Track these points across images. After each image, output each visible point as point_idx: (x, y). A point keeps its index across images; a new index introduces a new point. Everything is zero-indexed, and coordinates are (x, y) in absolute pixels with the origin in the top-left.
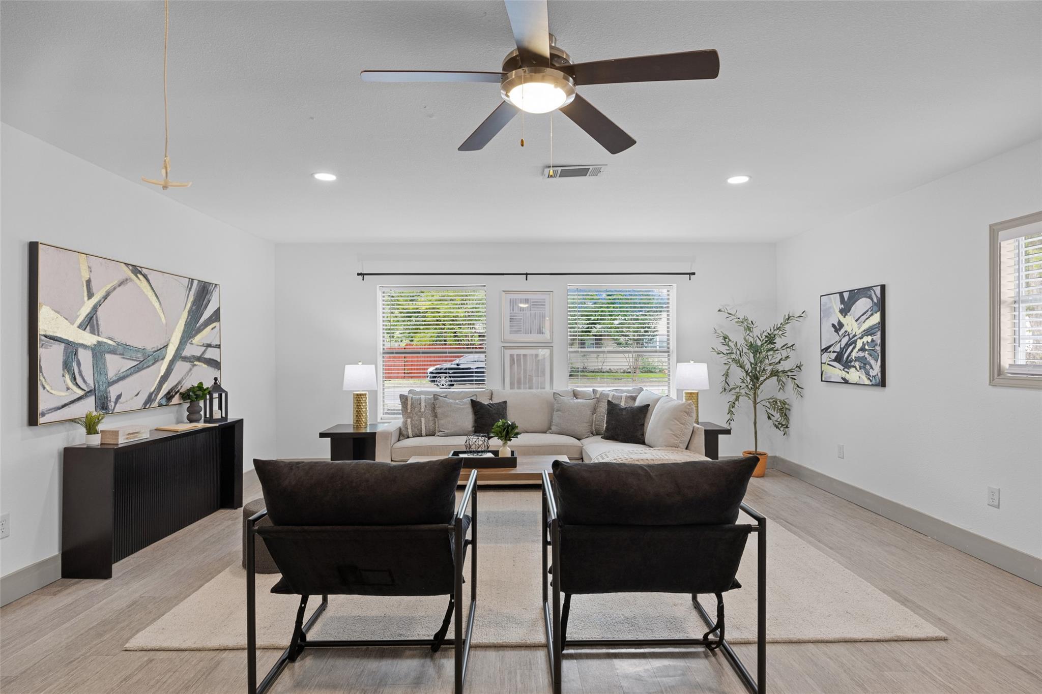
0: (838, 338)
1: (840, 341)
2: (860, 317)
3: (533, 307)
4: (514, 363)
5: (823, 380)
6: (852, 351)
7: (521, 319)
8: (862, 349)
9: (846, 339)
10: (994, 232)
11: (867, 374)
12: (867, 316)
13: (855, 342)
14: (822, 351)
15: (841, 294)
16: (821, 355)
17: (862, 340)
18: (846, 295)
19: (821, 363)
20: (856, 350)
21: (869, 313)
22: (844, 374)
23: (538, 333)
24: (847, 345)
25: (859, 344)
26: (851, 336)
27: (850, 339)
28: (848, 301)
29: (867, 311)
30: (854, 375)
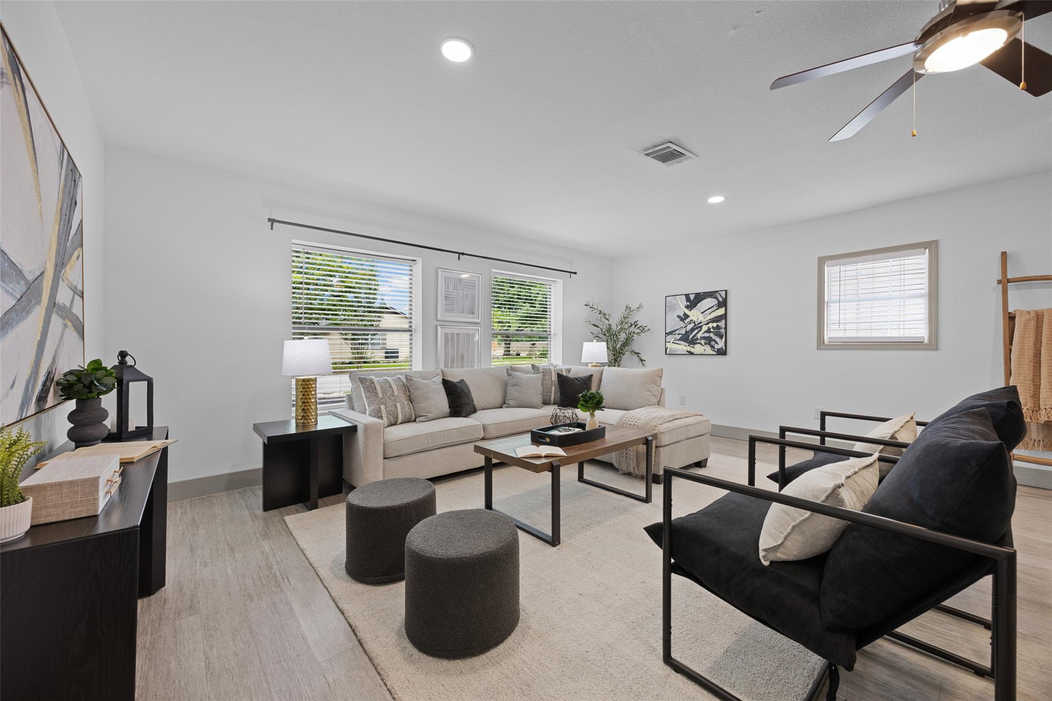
0: (683, 325)
1: (686, 326)
2: (706, 310)
3: (465, 288)
4: (448, 342)
5: (667, 353)
6: (698, 333)
7: (455, 298)
8: (708, 331)
9: (692, 325)
10: (822, 261)
11: (712, 347)
12: (714, 310)
13: (701, 327)
14: (666, 334)
15: (687, 296)
16: (666, 337)
17: (708, 326)
18: (692, 297)
19: (666, 342)
20: (702, 332)
21: (715, 308)
22: (689, 349)
23: (469, 313)
24: (692, 330)
25: (705, 328)
26: (696, 323)
27: (695, 325)
28: (694, 301)
29: (713, 306)
30: (698, 349)
